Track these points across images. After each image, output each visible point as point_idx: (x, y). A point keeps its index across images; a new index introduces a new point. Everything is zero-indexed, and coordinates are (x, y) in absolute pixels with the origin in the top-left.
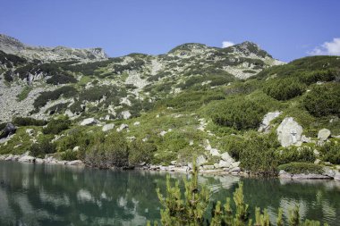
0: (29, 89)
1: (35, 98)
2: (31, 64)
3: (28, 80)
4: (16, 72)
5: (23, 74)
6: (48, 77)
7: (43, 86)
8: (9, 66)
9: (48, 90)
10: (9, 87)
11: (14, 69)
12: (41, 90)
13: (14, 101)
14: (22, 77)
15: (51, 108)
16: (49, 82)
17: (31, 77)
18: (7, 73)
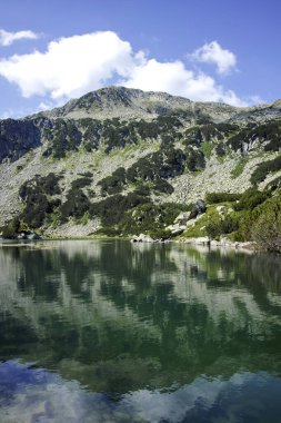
0: (244, 161)
1: (252, 172)
2: (244, 130)
3: (242, 150)
4: (227, 144)
5: (237, 144)
6: (266, 143)
7: (260, 155)
8: (220, 138)
9: (266, 160)
10: (222, 162)
11: (225, 141)
12: (259, 160)
13: (229, 180)
14: (235, 149)
15: (271, 183)
16: (268, 149)
17: (246, 146)
18: (219, 146)
